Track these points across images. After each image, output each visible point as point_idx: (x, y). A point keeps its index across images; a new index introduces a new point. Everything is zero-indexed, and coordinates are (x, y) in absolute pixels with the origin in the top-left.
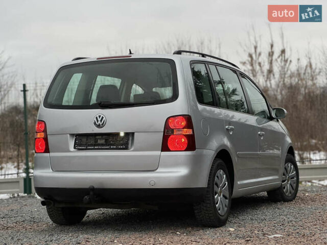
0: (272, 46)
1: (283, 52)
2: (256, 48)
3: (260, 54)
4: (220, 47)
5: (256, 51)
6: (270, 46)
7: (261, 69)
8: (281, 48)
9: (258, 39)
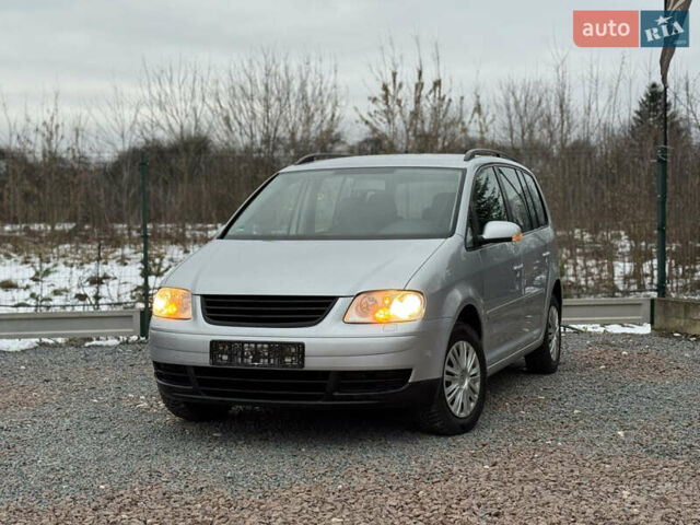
0: (420, 73)
1: (437, 84)
2: (394, 75)
3: (401, 86)
4: (336, 71)
5: (394, 81)
6: (417, 74)
7: (401, 112)
8: (435, 78)
9: (398, 61)
